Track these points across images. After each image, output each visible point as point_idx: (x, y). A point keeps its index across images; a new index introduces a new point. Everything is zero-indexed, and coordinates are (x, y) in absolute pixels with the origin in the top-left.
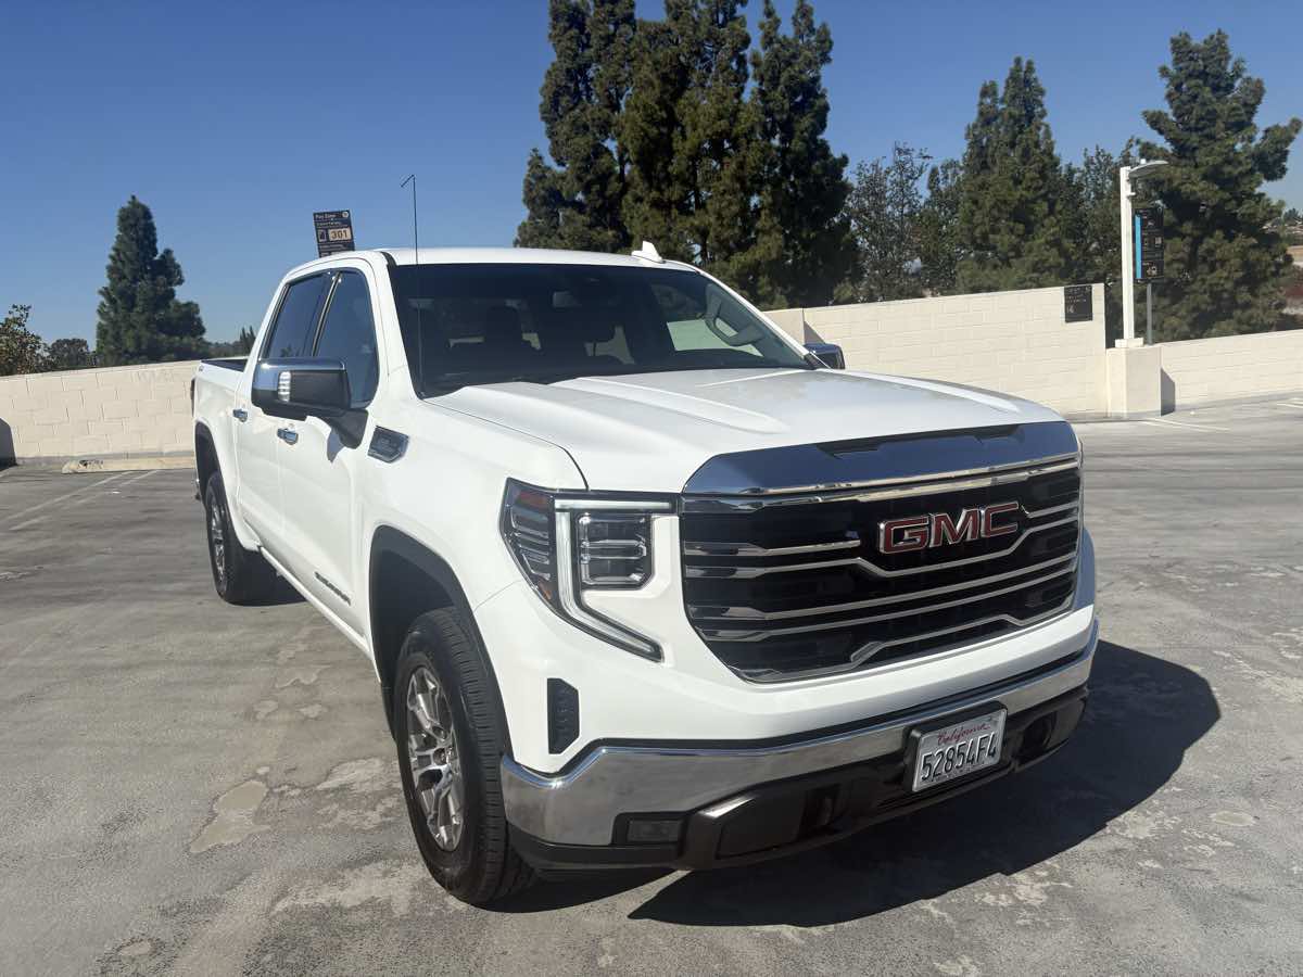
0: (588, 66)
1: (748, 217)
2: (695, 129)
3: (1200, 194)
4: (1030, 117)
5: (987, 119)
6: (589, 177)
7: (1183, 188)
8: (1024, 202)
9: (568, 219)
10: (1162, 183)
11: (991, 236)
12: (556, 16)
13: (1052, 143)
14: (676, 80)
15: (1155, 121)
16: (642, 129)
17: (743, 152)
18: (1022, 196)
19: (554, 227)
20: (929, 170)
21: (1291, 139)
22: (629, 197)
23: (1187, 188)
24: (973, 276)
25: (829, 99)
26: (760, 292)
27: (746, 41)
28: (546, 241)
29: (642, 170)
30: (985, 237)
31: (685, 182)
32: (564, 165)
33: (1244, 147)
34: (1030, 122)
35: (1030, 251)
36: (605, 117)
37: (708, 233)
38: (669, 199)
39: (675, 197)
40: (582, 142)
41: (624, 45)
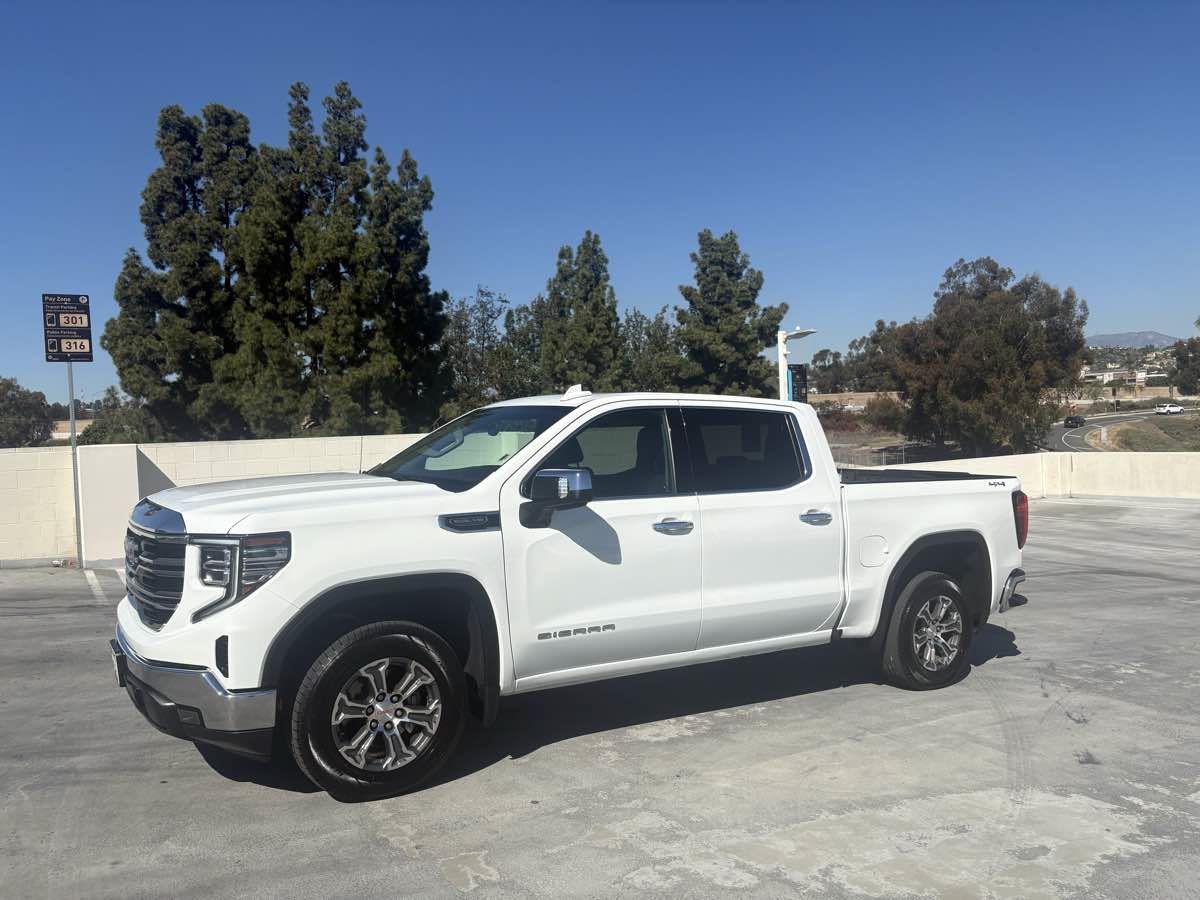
0: (198, 178)
1: (361, 338)
2: (313, 251)
3: (723, 353)
4: (598, 279)
5: (564, 276)
6: (195, 283)
7: (710, 347)
8: (596, 347)
9: (165, 320)
10: (694, 342)
11: (568, 372)
12: (166, 125)
13: (615, 302)
14: (295, 205)
15: (688, 293)
16: (263, 245)
17: (360, 277)
18: (594, 341)
19: (149, 327)
20: (506, 311)
21: (780, 318)
22: (238, 304)
23: (713, 347)
25: (431, 241)
26: (372, 406)
27: (365, 181)
28: (141, 340)
29: (256, 281)
30: (563, 372)
31: (300, 298)
32: (163, 268)
33: (751, 321)
34: (598, 283)
36: (215, 228)
37: (322, 347)
38: (284, 312)
39: (290, 311)
40: (187, 248)
41: (238, 165)
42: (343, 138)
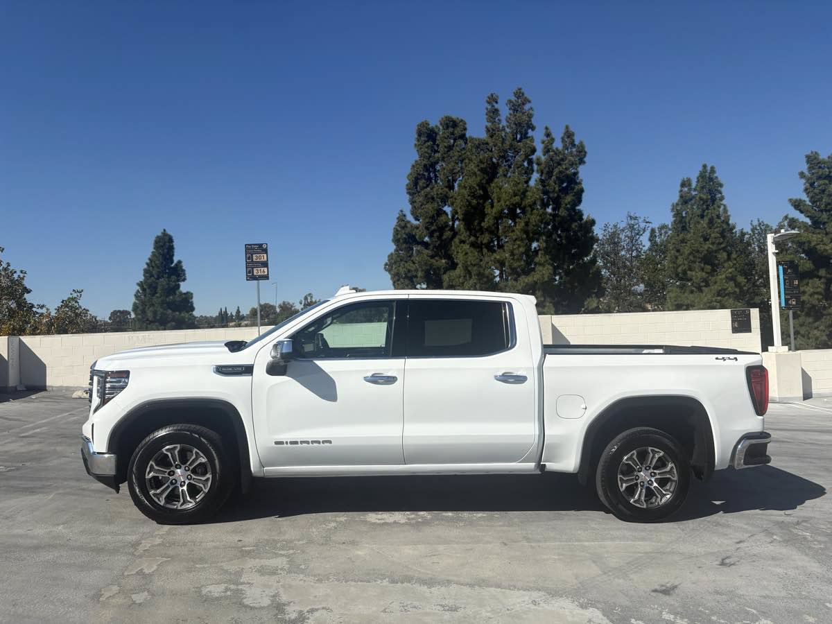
0: (436, 163)
1: (530, 255)
2: (499, 201)
3: (830, 252)
4: (713, 200)
5: (685, 200)
6: (433, 228)
7: (818, 247)
8: (709, 252)
9: (418, 251)
10: (804, 243)
11: (689, 272)
12: (420, 134)
13: (729, 216)
14: (490, 172)
15: (797, 205)
16: (467, 201)
17: (529, 216)
18: (709, 248)
19: (409, 256)
20: (650, 229)
22: (456, 240)
23: (821, 247)
24: (676, 297)
25: (584, 185)
27: (534, 151)
28: (404, 265)
29: (465, 224)
30: (685, 272)
31: (491, 232)
32: (419, 220)
34: (713, 204)
35: (716, 283)
36: (445, 193)
37: (505, 263)
38: (481, 242)
39: (485, 241)
40: (430, 207)
41: (458, 152)
42: (519, 125)
